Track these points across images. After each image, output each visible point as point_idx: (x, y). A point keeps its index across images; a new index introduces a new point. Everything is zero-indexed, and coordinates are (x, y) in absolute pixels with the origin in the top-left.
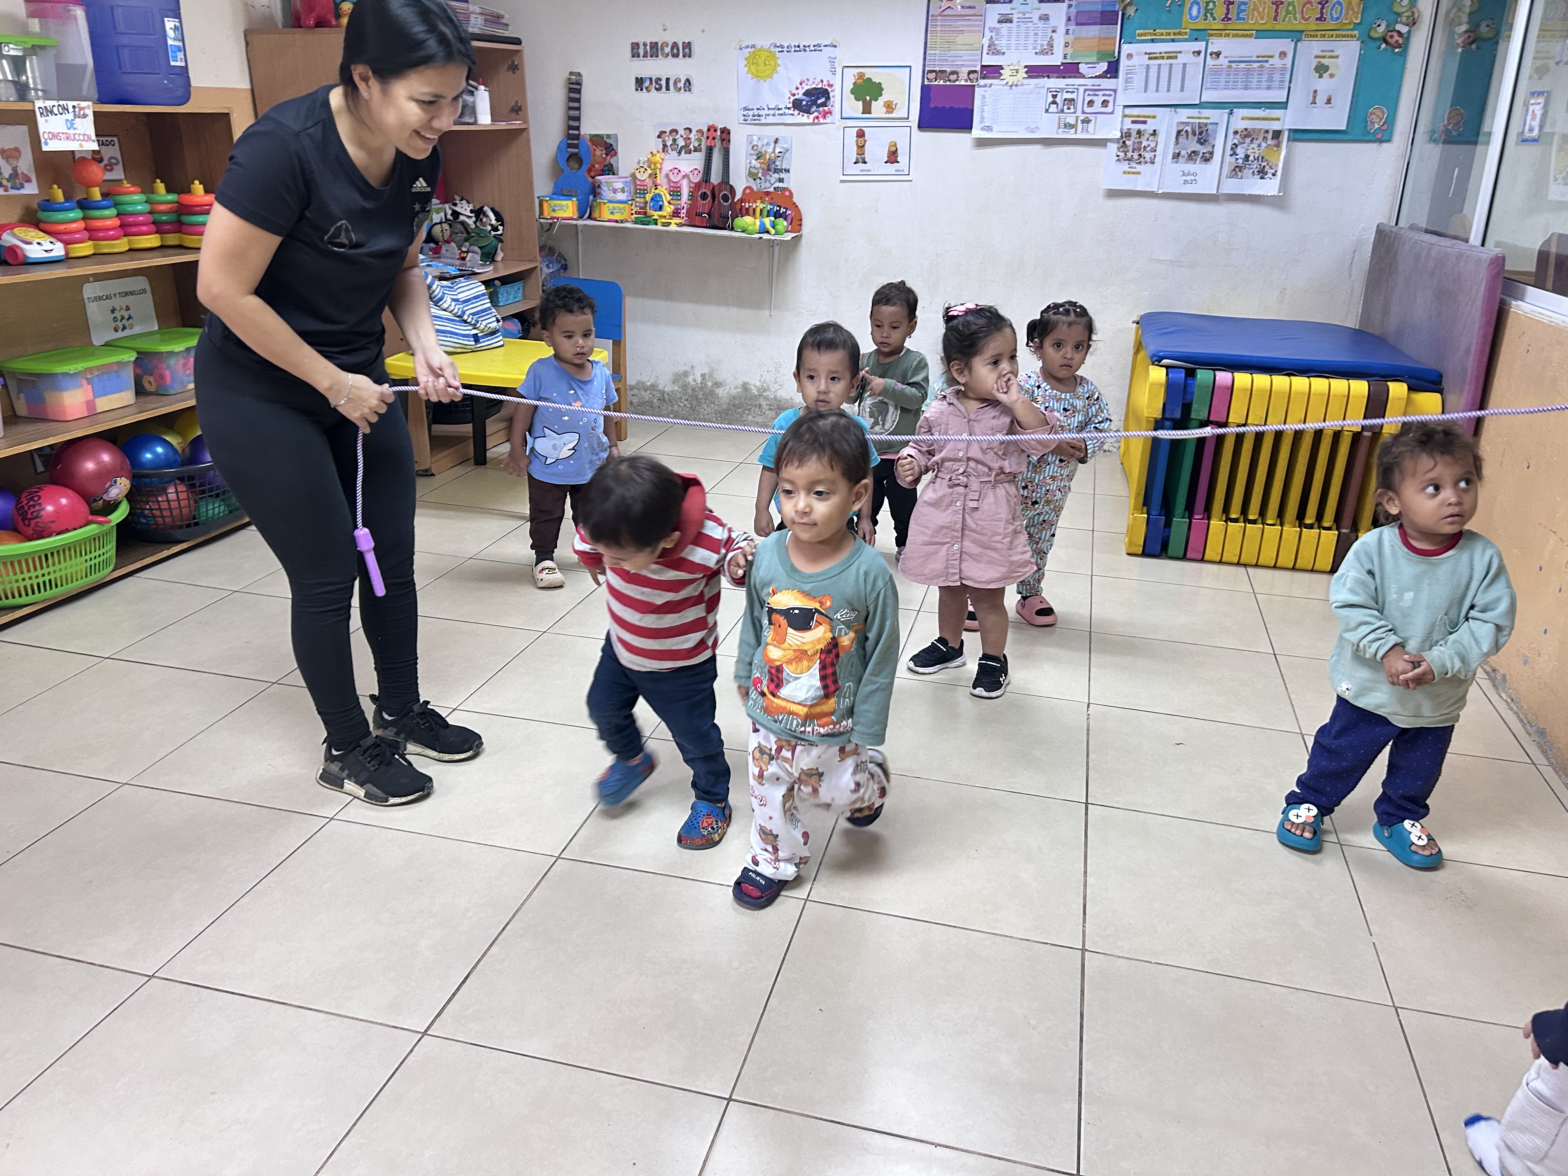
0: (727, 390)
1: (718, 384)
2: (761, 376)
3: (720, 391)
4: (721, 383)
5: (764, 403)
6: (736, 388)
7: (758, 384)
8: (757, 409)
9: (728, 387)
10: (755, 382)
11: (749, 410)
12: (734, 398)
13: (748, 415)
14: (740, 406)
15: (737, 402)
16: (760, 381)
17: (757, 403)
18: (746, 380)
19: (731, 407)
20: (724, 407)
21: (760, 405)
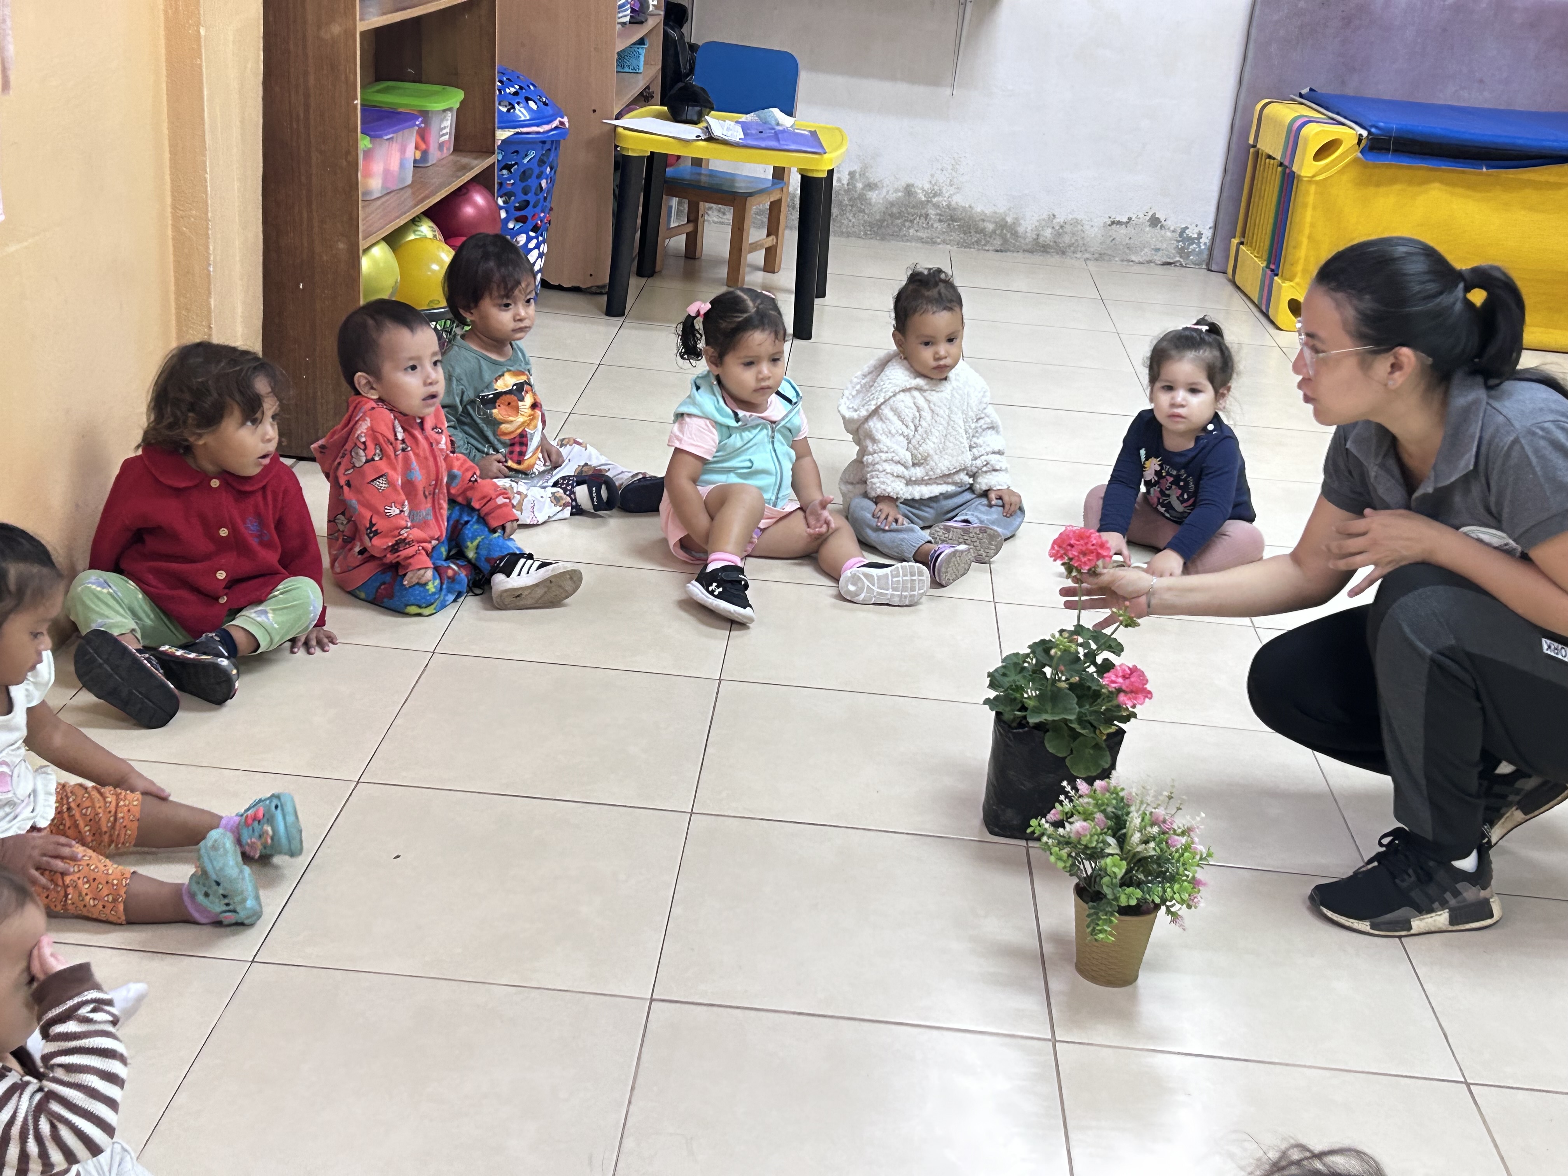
0: (884, 193)
1: (871, 186)
2: (932, 176)
3: (873, 196)
4: (876, 185)
5: (932, 212)
6: (897, 190)
7: (927, 186)
8: (923, 219)
9: (884, 191)
10: (922, 184)
11: (912, 221)
12: (892, 204)
13: (909, 228)
14: (900, 215)
15: (895, 210)
16: (931, 182)
17: (923, 212)
18: (910, 181)
19: (887, 217)
20: (878, 217)
21: (927, 215)
